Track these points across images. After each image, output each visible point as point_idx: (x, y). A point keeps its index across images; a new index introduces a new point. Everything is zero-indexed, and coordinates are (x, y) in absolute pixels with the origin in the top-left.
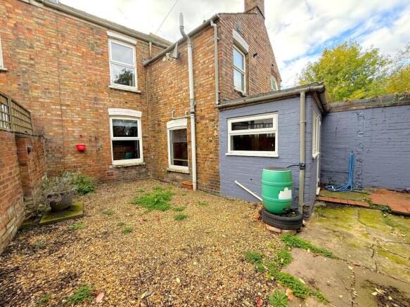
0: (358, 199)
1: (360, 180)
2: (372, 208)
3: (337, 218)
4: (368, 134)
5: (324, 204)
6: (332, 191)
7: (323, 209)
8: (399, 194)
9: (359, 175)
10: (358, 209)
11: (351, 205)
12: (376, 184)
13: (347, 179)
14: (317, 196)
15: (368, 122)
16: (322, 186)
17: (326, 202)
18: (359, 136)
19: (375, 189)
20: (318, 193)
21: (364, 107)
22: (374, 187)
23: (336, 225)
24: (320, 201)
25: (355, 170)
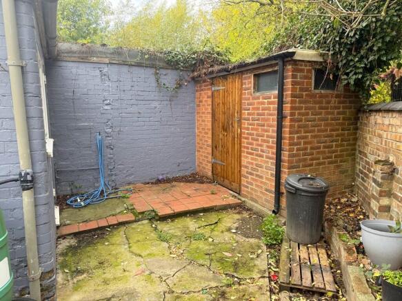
0: (118, 211)
1: (113, 177)
2: (139, 221)
3: (101, 263)
4: (117, 105)
5: (73, 242)
6: (80, 208)
7: (74, 254)
8: (155, 188)
9: (111, 170)
10: (122, 229)
11: (113, 225)
12: (131, 179)
13: (97, 180)
14: (58, 227)
15: (115, 85)
16: (62, 201)
17: (75, 235)
18: (106, 107)
19: (131, 187)
20: (58, 222)
21: (107, 61)
22: (129, 184)
23: (106, 282)
24: (64, 237)
25: (106, 162)
